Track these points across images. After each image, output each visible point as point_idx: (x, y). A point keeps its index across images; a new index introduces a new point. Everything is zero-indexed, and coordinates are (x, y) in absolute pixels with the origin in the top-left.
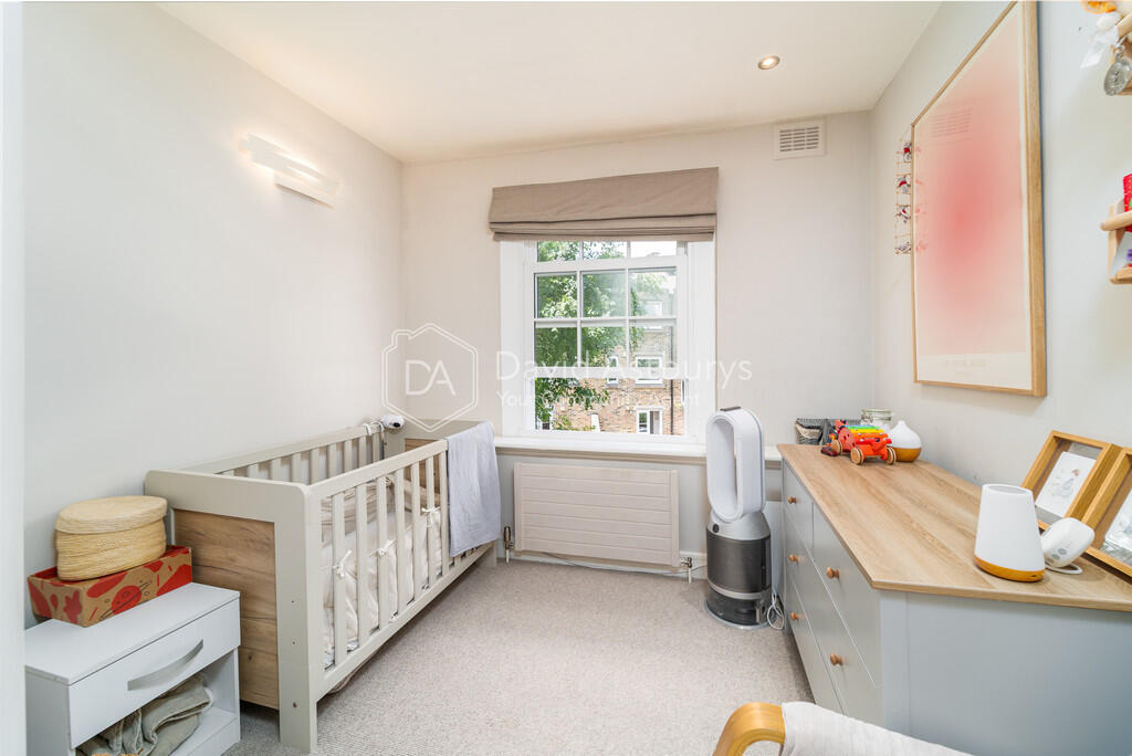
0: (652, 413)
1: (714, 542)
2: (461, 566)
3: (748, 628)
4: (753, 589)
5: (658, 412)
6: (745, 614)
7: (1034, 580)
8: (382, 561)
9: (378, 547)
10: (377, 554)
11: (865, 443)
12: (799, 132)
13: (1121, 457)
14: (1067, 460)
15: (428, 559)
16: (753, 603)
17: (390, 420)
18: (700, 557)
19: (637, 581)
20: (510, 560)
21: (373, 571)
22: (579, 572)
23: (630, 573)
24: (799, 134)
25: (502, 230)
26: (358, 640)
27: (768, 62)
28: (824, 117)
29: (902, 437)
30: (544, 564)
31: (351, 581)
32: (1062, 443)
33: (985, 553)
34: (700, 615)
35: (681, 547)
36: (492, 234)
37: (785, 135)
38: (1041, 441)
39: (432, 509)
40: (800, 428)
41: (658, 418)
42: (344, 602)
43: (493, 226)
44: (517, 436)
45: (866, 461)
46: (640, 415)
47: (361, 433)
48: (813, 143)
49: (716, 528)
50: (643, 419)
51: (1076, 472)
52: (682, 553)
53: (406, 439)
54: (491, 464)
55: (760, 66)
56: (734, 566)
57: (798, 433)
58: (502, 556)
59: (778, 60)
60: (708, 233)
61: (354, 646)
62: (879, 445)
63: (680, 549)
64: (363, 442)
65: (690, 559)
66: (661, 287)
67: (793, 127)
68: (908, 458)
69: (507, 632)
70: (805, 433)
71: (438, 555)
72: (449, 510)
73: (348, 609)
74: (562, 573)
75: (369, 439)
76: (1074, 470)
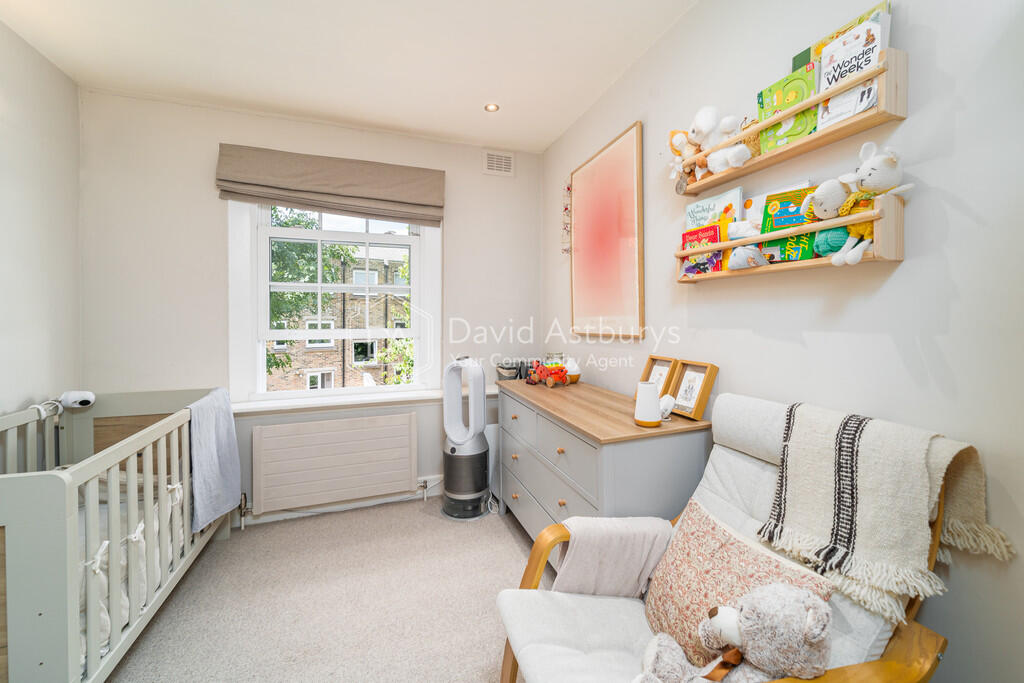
0: (323, 375)
1: (450, 462)
2: (201, 543)
3: (477, 518)
4: (478, 490)
5: (329, 374)
6: (474, 509)
7: (658, 425)
8: (132, 548)
9: (128, 534)
10: (127, 541)
11: (556, 373)
12: (499, 158)
13: (679, 364)
14: (657, 369)
15: (172, 540)
16: (479, 500)
17: (73, 397)
18: (435, 479)
19: (382, 511)
20: (245, 527)
21: (123, 563)
22: (325, 519)
23: (374, 507)
24: (499, 160)
25: (230, 189)
26: (109, 644)
27: (492, 107)
28: (515, 152)
29: (572, 368)
30: (285, 521)
31: (103, 576)
32: (654, 361)
33: (639, 417)
34: (441, 521)
35: (419, 475)
36: (218, 192)
37: (490, 157)
38: (646, 361)
39: (177, 485)
40: (501, 370)
41: (329, 380)
42: (97, 603)
43: (221, 183)
44: (249, 401)
45: (555, 385)
46: (311, 377)
47: (29, 417)
48: (508, 168)
49: (453, 450)
50: (313, 382)
51: (661, 375)
52: (419, 479)
53: (95, 419)
54: (229, 431)
55: (486, 108)
56: (465, 476)
57: (499, 373)
58: (237, 525)
59: (498, 108)
60: (436, 222)
61: (104, 651)
62: (562, 374)
63: (418, 476)
64: (32, 429)
65: (425, 482)
66: (354, 256)
67: (496, 153)
68: (575, 381)
69: (273, 587)
70: (505, 373)
71: (182, 535)
72: (191, 484)
73: (101, 609)
74: (309, 524)
75: (41, 424)
76: (661, 373)
